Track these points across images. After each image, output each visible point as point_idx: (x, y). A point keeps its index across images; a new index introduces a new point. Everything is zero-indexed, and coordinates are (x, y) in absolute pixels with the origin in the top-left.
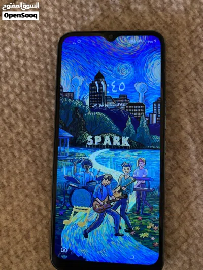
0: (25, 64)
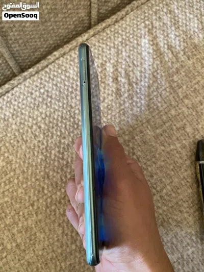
0: (51, 101)
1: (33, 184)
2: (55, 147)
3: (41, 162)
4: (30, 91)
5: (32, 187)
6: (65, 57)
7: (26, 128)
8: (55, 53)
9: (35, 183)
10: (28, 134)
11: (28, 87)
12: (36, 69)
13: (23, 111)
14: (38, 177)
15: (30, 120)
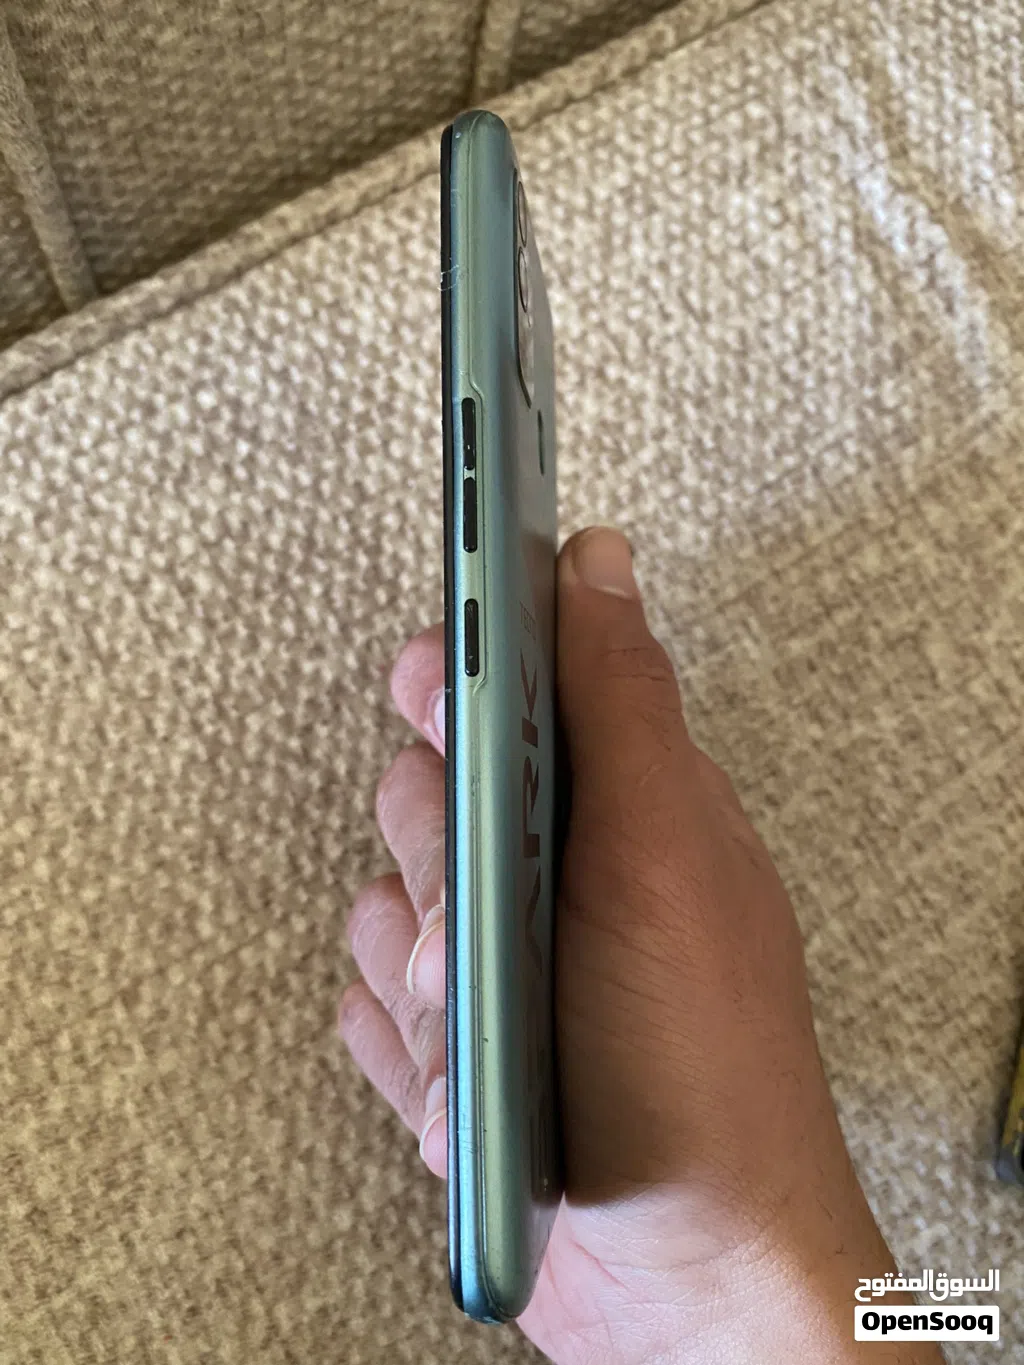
1: (135, 887)
2: (268, 700)
3: (185, 773)
4: (142, 394)
5: (131, 899)
6: (336, 236)
7: (110, 590)
8: (285, 210)
9: (147, 881)
10: (124, 621)
11: (132, 374)
12: (178, 281)
13: (100, 500)
14: (165, 851)
15: (138, 548)
